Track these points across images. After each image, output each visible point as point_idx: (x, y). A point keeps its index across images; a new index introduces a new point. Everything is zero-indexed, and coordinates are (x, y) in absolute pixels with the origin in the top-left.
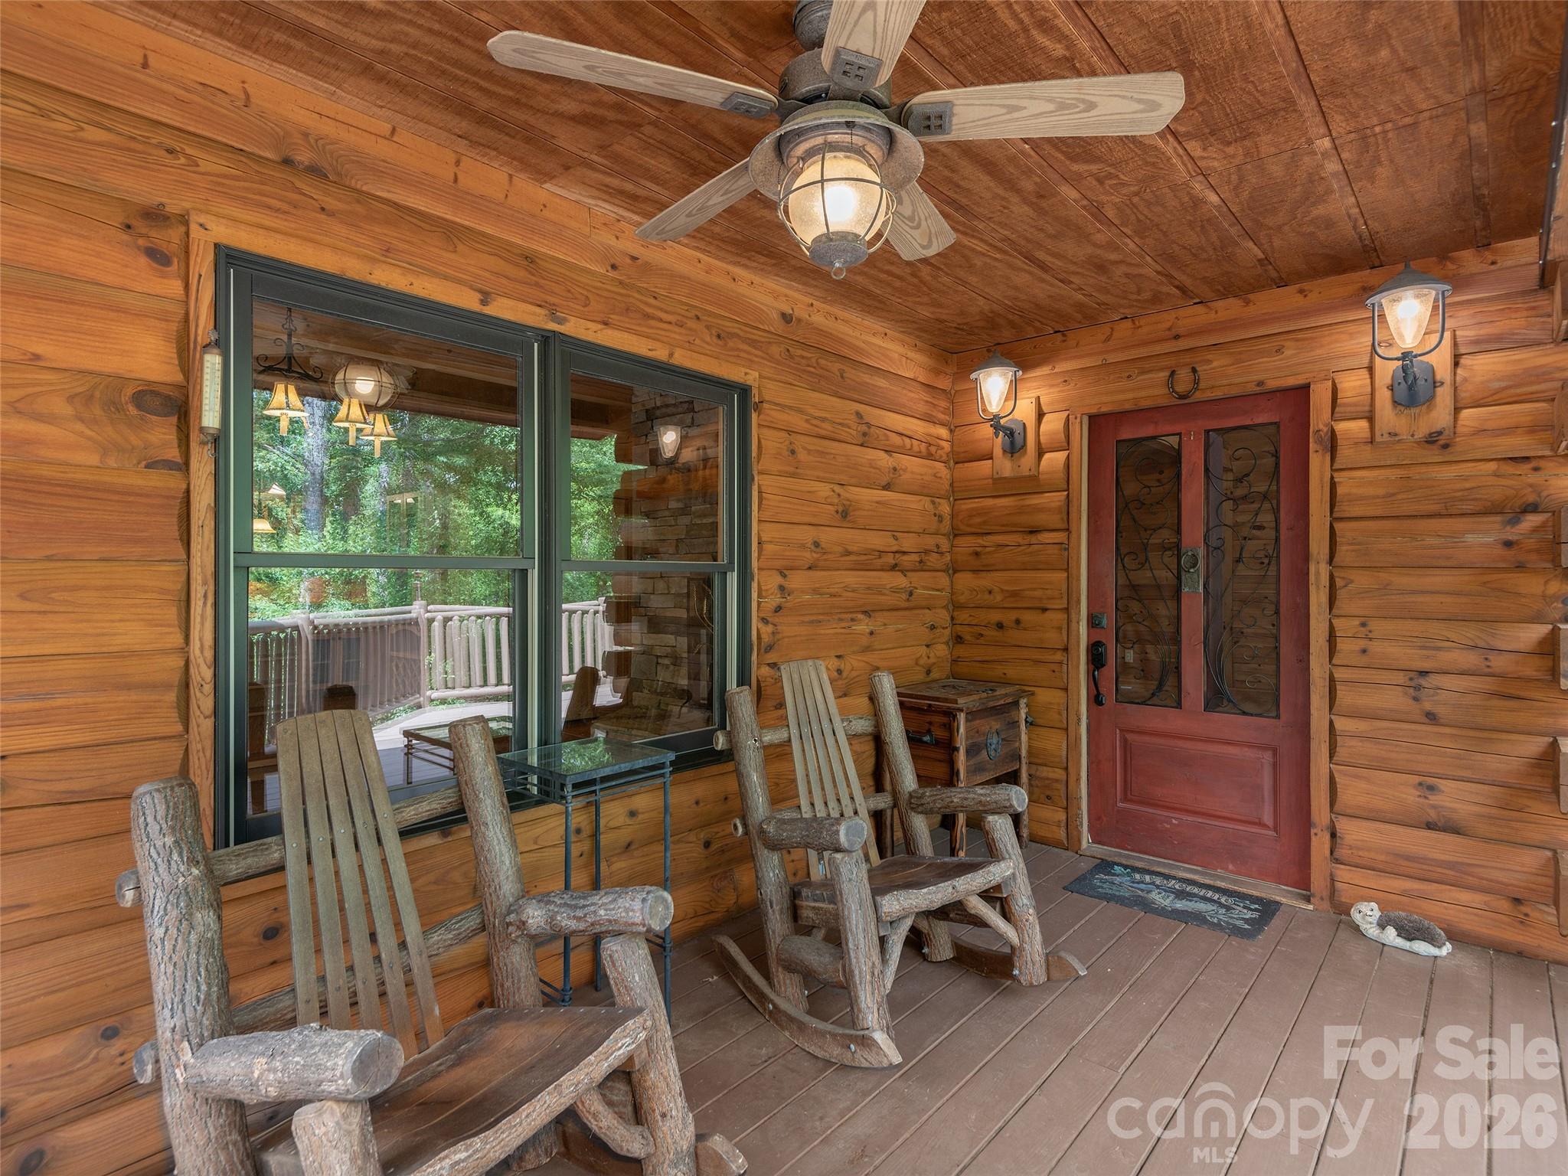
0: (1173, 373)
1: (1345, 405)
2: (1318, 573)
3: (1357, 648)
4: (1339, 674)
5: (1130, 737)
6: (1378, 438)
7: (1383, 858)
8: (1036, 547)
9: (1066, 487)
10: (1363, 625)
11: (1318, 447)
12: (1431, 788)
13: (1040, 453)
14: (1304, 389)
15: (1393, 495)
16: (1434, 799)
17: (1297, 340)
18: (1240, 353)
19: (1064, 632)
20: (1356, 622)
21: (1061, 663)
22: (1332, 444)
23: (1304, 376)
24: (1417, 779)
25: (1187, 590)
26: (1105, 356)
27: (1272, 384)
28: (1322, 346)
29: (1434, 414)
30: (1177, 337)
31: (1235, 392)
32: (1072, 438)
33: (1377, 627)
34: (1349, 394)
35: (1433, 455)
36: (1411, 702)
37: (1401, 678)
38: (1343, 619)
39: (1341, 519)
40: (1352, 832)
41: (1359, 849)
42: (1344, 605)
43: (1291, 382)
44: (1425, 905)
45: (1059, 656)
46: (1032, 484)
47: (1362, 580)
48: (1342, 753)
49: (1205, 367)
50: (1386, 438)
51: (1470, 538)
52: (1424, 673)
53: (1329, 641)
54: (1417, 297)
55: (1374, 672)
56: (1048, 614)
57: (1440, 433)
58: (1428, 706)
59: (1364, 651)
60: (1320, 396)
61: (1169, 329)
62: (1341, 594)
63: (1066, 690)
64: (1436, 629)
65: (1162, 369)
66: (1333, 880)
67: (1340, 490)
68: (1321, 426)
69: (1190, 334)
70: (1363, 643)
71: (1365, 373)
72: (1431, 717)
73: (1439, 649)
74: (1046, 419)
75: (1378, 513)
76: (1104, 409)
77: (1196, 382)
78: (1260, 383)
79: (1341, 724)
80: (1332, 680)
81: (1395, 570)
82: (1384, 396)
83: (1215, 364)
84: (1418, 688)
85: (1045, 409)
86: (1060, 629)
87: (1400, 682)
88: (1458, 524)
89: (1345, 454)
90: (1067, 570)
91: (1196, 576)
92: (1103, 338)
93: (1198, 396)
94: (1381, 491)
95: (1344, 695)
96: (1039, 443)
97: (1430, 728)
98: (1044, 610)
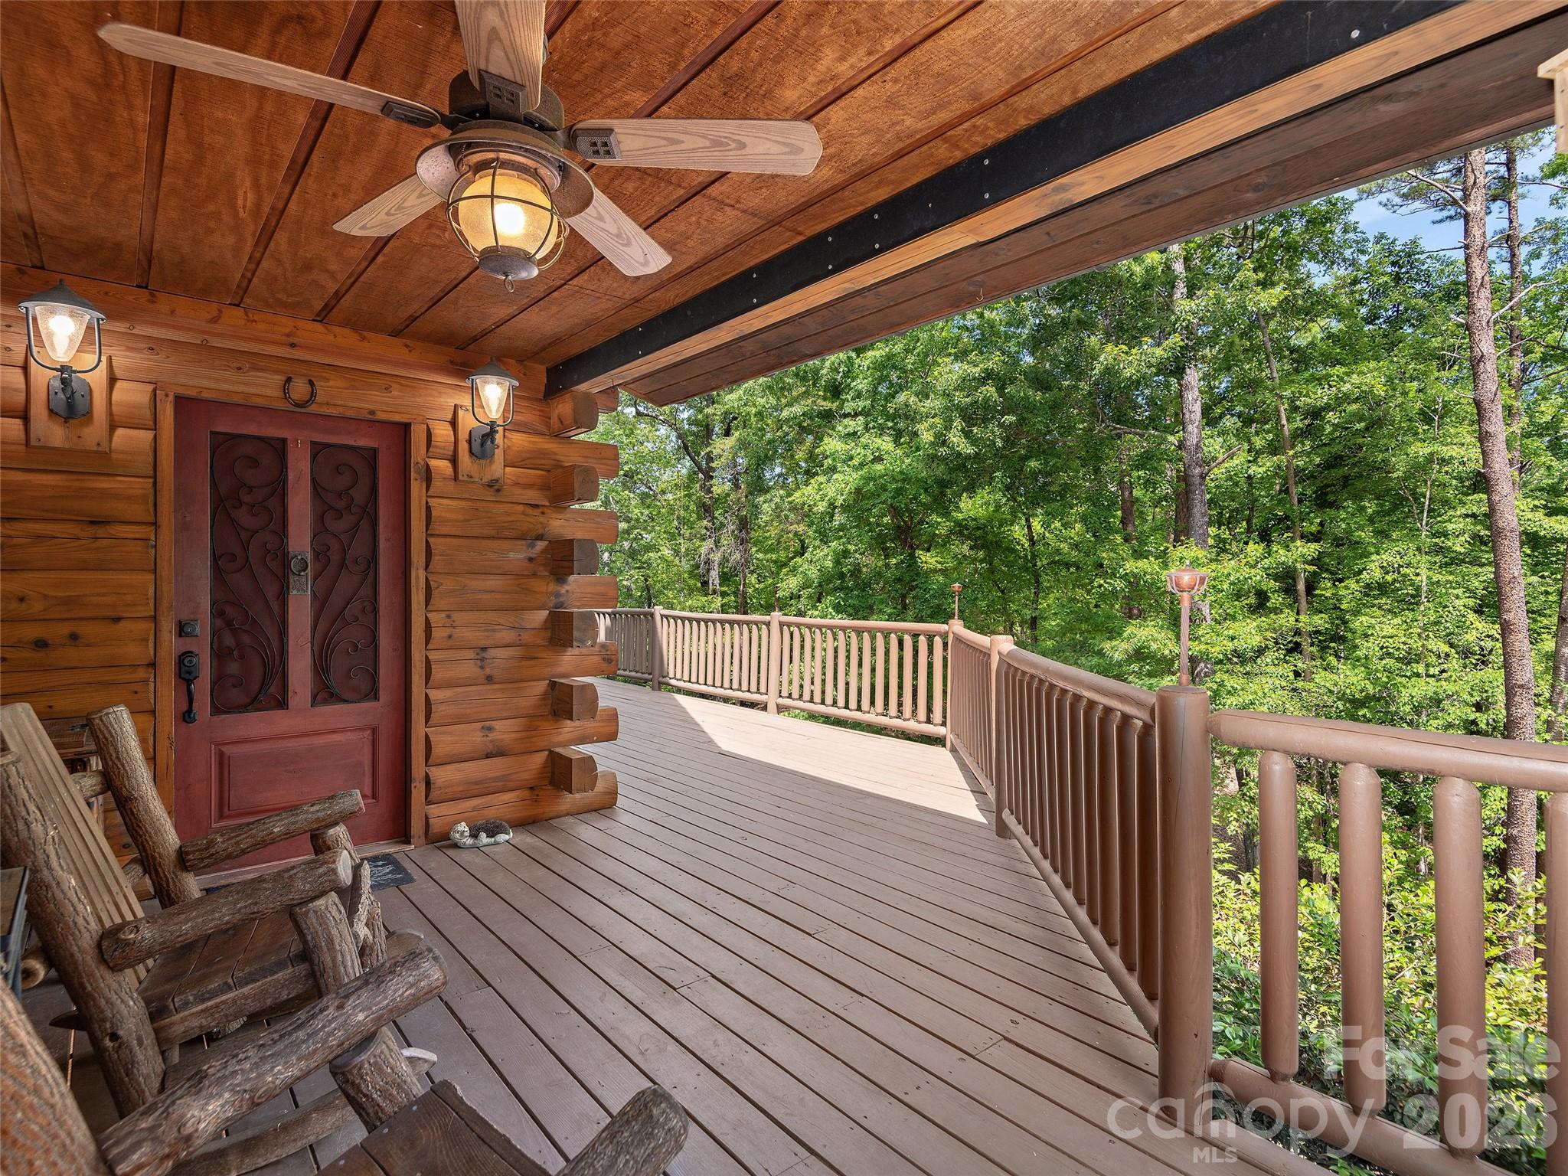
0: (289, 380)
1: (436, 447)
2: (417, 577)
3: (446, 635)
4: (433, 656)
5: (228, 750)
6: (460, 478)
7: (461, 789)
8: (105, 542)
9: (151, 473)
10: (448, 617)
11: (418, 477)
12: (490, 729)
13: (113, 427)
14: (406, 427)
15: (468, 520)
16: (492, 736)
17: (402, 385)
18: (354, 380)
19: (151, 645)
20: (443, 615)
21: (146, 681)
22: (428, 476)
23: (408, 416)
24: (480, 725)
25: (295, 592)
26: (206, 337)
27: (381, 416)
28: (420, 396)
29: (494, 467)
30: (293, 345)
31: (349, 413)
32: (160, 417)
33: (456, 616)
34: (439, 439)
35: (490, 495)
36: (479, 670)
37: (471, 654)
38: (434, 613)
39: (432, 535)
40: (442, 775)
41: (445, 788)
42: (437, 601)
43: (397, 418)
44: (486, 812)
45: (141, 674)
46: (102, 461)
47: (448, 583)
48: (435, 717)
49: (322, 384)
50: (465, 478)
51: (512, 555)
52: (484, 649)
53: (426, 631)
54: (498, 384)
55: (454, 652)
56: (122, 625)
57: (497, 481)
58: (488, 671)
59: (450, 637)
60: (418, 435)
61: (288, 335)
62: (435, 594)
63: (154, 712)
64: (493, 617)
65: (277, 372)
66: (427, 818)
67: (434, 513)
68: (420, 460)
69: (307, 348)
70: (448, 631)
71: (448, 427)
72: (489, 679)
73: (494, 631)
74: (119, 385)
75: (457, 533)
76: (205, 395)
77: (313, 394)
78: (372, 412)
79: (434, 695)
80: (428, 662)
81: (468, 576)
82: (463, 446)
83: (331, 383)
84: (482, 659)
85: (118, 373)
86: (146, 640)
87: (472, 657)
88: (505, 545)
89: (437, 484)
90: (155, 571)
91: (304, 579)
92: (209, 317)
93: (313, 408)
94: (461, 517)
95: (437, 673)
96: (110, 413)
97: (488, 687)
98: (117, 620)
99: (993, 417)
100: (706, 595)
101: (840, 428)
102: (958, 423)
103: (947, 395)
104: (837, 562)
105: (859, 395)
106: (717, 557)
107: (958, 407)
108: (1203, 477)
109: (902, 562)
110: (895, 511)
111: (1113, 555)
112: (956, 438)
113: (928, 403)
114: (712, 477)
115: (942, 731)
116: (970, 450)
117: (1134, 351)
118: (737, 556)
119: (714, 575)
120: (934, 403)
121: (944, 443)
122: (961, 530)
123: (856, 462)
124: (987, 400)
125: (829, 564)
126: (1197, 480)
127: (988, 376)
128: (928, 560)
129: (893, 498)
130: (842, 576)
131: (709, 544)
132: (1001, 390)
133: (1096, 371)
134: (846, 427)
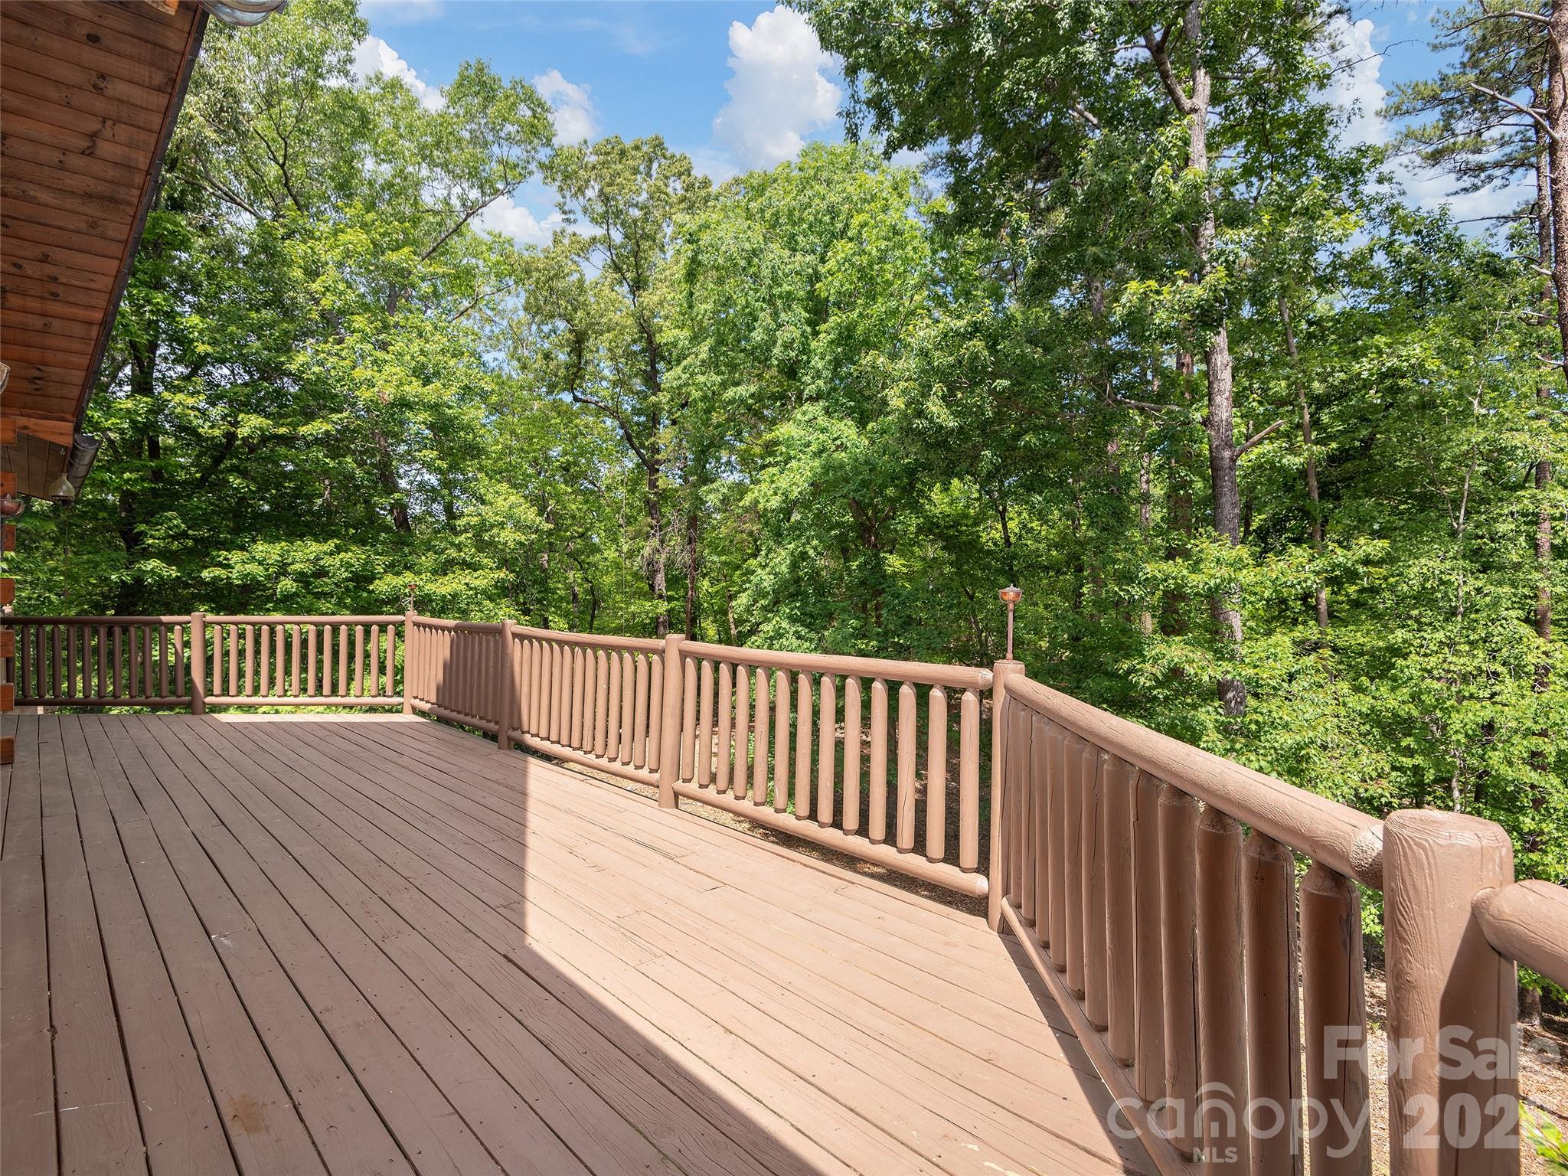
99: (982, 381)
100: (651, 599)
101: (799, 416)
102: (938, 388)
103: (924, 354)
104: (794, 566)
105: (818, 375)
106: (662, 558)
107: (937, 371)
108: (1233, 460)
109: (865, 563)
110: (858, 507)
111: (1128, 555)
112: (935, 407)
113: (901, 364)
114: (658, 470)
115: (978, 883)
116: (952, 423)
117: (1165, 289)
118: (686, 557)
119: (660, 578)
120: (908, 364)
121: (920, 414)
122: (931, 528)
123: (814, 448)
124: (975, 357)
125: (784, 569)
126: (1227, 463)
127: (976, 328)
128: (894, 563)
129: (856, 491)
130: (797, 581)
131: (655, 542)
132: (992, 348)
133: (1117, 317)
134: (804, 414)
